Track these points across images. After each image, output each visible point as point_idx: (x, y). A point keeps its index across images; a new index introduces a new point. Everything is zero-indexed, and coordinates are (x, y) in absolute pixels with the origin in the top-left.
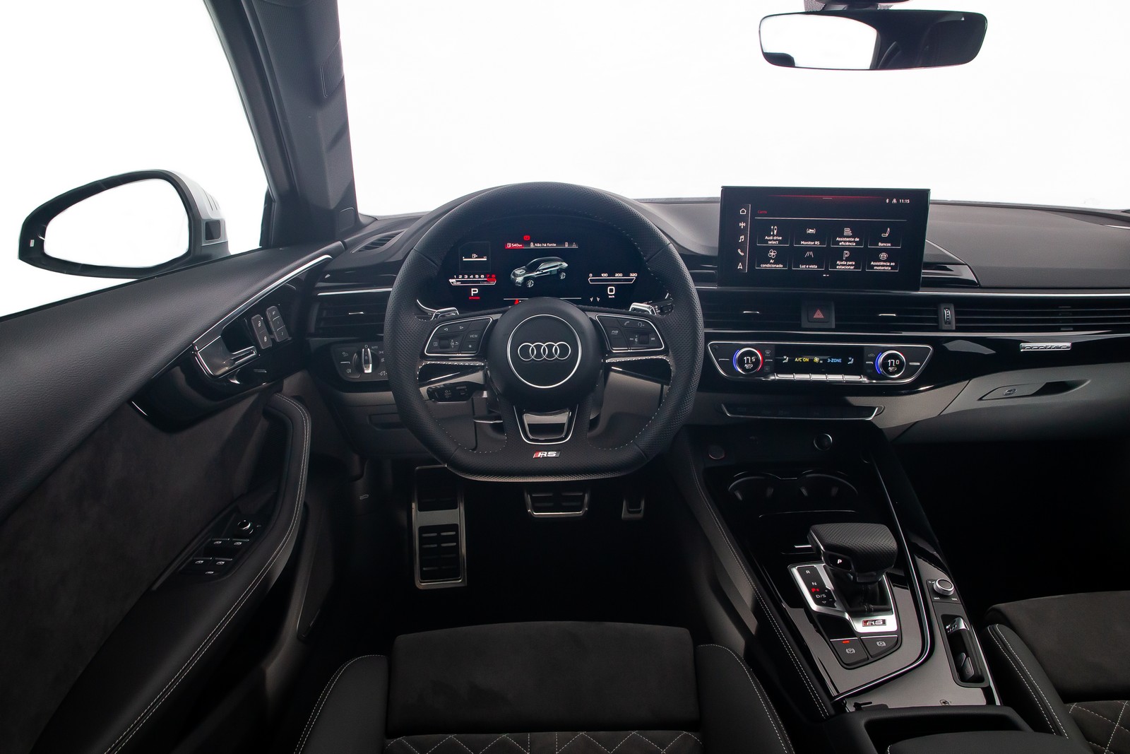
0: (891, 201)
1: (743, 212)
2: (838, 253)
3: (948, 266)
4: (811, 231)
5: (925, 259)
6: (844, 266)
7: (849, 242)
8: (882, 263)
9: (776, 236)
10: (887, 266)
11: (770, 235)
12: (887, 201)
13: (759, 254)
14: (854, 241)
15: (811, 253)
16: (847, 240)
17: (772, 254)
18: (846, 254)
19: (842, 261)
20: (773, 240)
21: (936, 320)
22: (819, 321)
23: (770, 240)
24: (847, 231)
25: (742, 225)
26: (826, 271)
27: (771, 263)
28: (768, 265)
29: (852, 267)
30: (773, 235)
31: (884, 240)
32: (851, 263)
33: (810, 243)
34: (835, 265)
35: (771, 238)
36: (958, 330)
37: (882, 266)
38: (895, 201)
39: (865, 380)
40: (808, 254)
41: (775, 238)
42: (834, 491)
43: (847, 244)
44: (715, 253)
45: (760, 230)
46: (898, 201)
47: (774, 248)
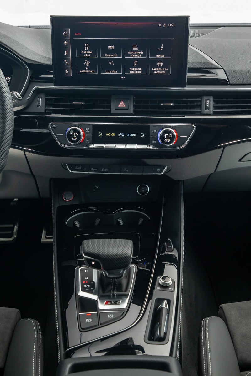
0: (162, 25)
1: (65, 34)
2: (129, 63)
3: (211, 70)
4: (111, 47)
5: (189, 66)
6: (135, 71)
7: (137, 54)
8: (159, 69)
9: (89, 51)
10: (163, 71)
11: (84, 50)
12: (160, 25)
13: (78, 63)
14: (140, 54)
15: (112, 62)
16: (135, 54)
17: (87, 63)
18: (135, 63)
19: (133, 67)
20: (87, 53)
21: (200, 107)
22: (122, 109)
23: (85, 54)
24: (135, 47)
25: (66, 43)
26: (123, 75)
27: (87, 70)
28: (85, 71)
29: (140, 72)
30: (87, 50)
31: (160, 53)
32: (139, 69)
33: (111, 55)
34: (128, 71)
35: (85, 52)
36: (215, 113)
37: (160, 71)
38: (165, 25)
39: (151, 147)
40: (110, 63)
41: (88, 52)
42: (141, 221)
43: (136, 56)
44: (51, 63)
45: (77, 47)
46: (167, 25)
47: (88, 59)
